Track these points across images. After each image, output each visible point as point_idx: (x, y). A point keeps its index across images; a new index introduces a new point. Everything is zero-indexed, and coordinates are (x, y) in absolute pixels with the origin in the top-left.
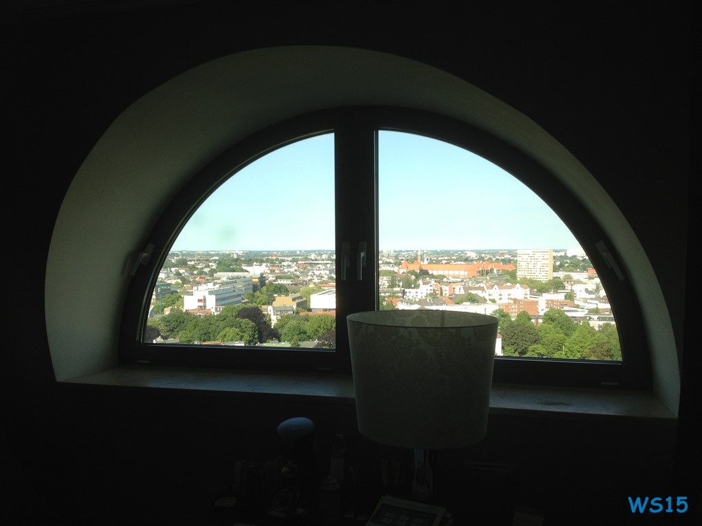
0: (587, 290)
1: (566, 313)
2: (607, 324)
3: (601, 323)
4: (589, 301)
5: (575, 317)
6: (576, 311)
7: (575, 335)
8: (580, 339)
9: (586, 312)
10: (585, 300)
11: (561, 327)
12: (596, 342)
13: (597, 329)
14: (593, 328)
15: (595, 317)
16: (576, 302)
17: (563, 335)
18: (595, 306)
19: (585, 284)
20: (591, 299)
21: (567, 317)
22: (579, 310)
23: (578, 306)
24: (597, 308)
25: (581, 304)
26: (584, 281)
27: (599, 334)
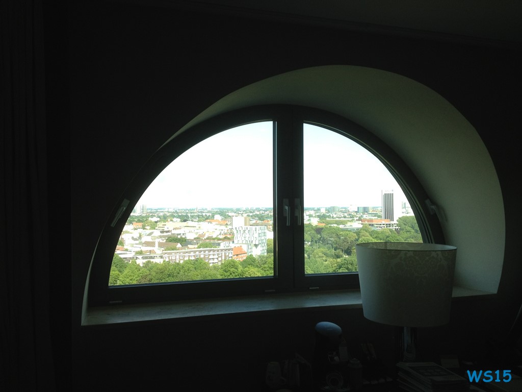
0: (133, 238)
2: (149, 262)
3: (145, 261)
4: (134, 246)
5: (126, 258)
6: (124, 254)
7: (126, 272)
8: (130, 274)
9: (134, 253)
11: (116, 266)
12: (142, 275)
13: (141, 265)
15: (140, 257)
16: (125, 247)
17: (117, 272)
19: (131, 233)
20: (137, 244)
21: (121, 258)
23: (127, 250)
24: (141, 251)
25: (129, 248)
27: (143, 269)
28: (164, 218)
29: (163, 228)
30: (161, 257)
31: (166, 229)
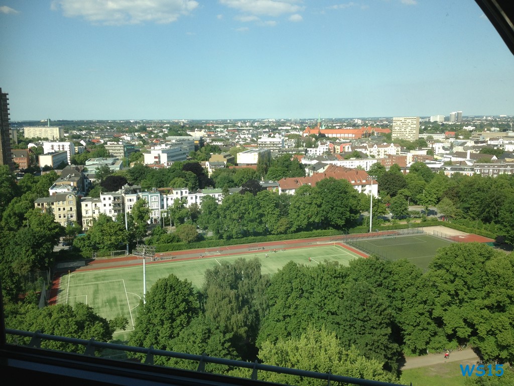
0: (444, 148)
1: (428, 165)
2: (457, 173)
3: (453, 172)
4: (445, 156)
5: (434, 168)
6: (435, 163)
7: (433, 182)
8: (436, 184)
9: (443, 164)
10: (442, 155)
11: (422, 176)
12: (449, 186)
13: (449, 176)
14: (447, 176)
15: (449, 168)
16: (435, 157)
17: (424, 182)
18: (449, 160)
19: (442, 143)
20: (447, 154)
21: (428, 168)
22: (437, 162)
23: (436, 160)
24: (450, 161)
25: (439, 158)
26: (442, 140)
27: (450, 181)
28: (480, 128)
29: (478, 138)
30: (472, 170)
31: (481, 139)
